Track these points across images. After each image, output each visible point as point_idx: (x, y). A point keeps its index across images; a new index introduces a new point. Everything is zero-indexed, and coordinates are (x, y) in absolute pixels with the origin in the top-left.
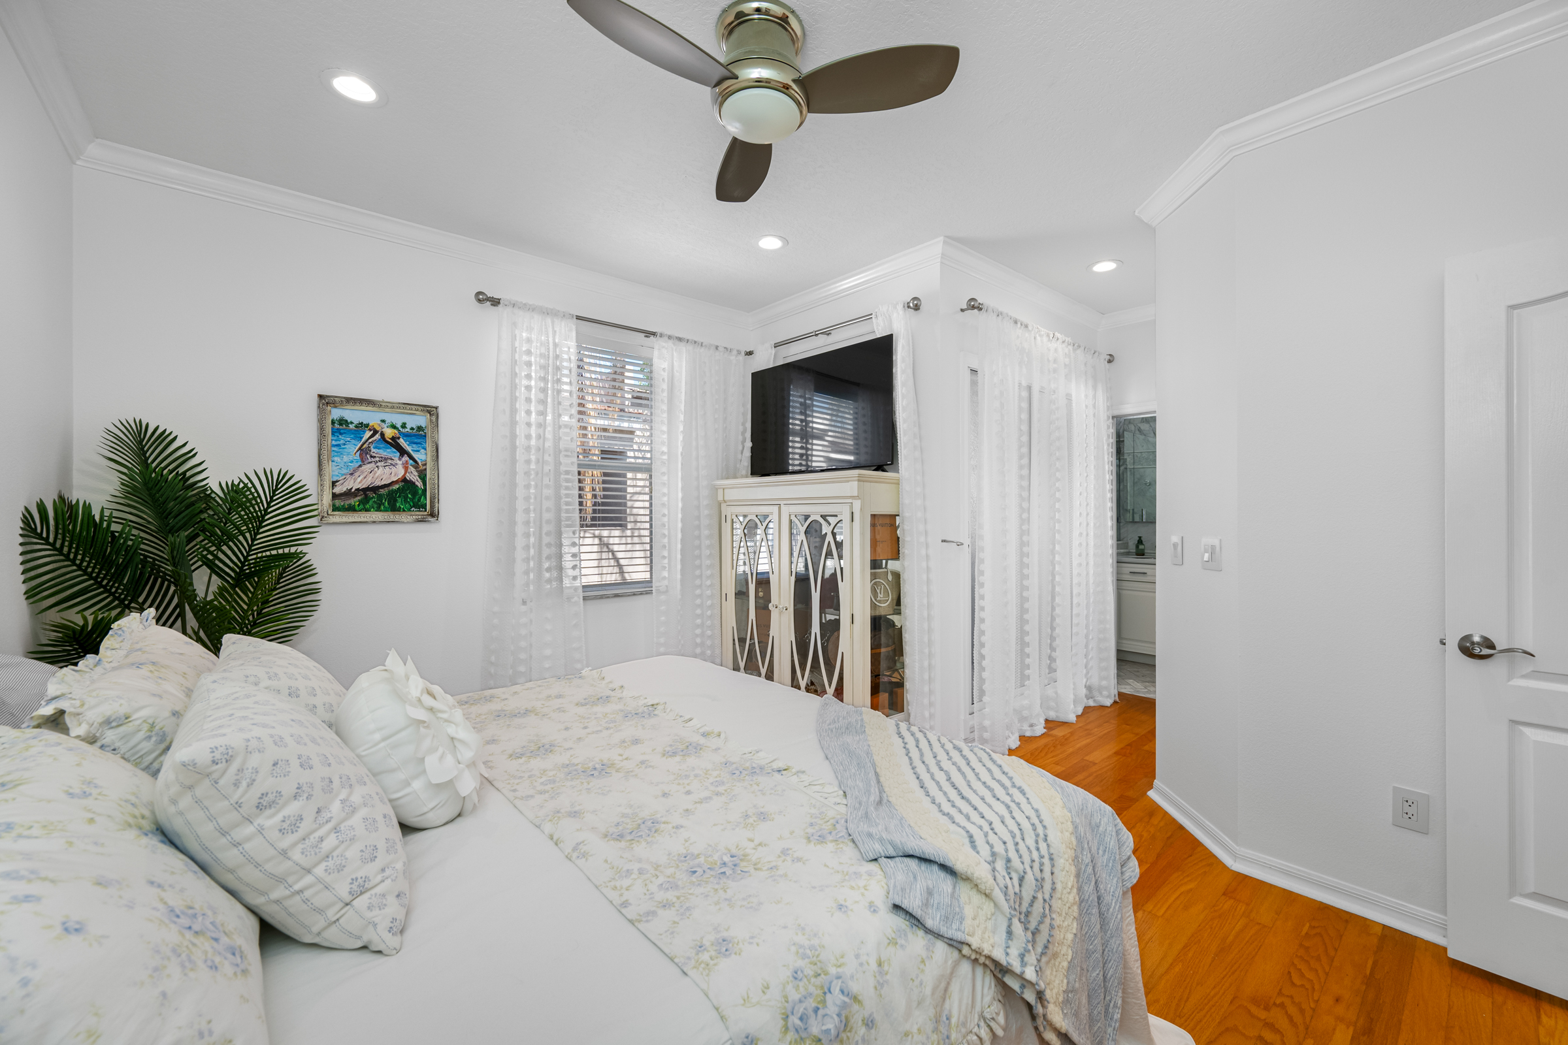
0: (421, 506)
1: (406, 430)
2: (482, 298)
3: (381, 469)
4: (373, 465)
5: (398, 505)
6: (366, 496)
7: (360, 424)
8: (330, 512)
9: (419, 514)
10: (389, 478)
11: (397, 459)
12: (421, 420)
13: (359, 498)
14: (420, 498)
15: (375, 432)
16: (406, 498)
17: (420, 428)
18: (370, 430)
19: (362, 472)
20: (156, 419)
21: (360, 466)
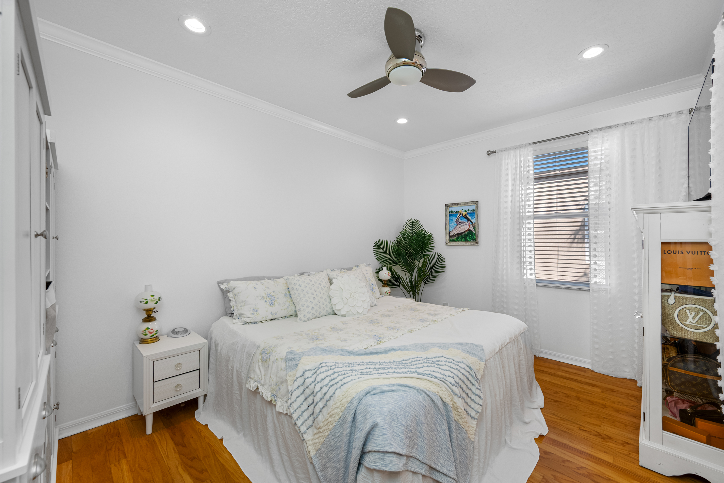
0: (474, 239)
1: (469, 211)
2: (489, 153)
3: (462, 226)
4: (460, 225)
5: (467, 239)
6: (458, 236)
7: (457, 211)
8: (449, 242)
9: (473, 242)
10: (464, 230)
11: (466, 222)
12: (473, 207)
13: (456, 237)
14: (474, 236)
15: (461, 214)
16: (469, 236)
17: (474, 210)
18: (459, 213)
19: (457, 228)
20: (416, 218)
21: (457, 226)
